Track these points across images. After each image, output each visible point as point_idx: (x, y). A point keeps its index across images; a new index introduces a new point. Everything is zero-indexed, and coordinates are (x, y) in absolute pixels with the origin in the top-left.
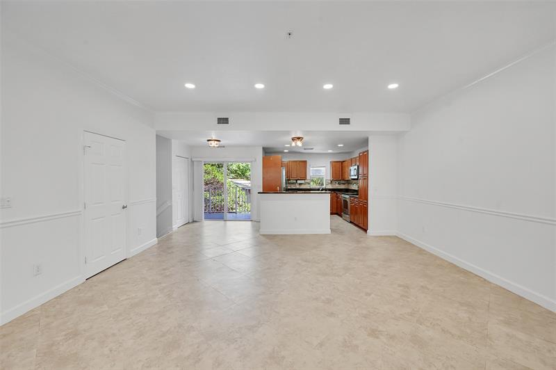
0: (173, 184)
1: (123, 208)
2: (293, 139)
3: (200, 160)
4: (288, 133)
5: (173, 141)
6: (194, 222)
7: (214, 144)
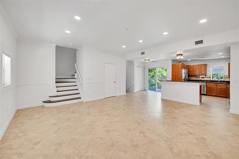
0: (135, 76)
1: (115, 82)
2: (177, 55)
3: (147, 67)
4: (174, 53)
5: (135, 62)
6: (145, 90)
7: (147, 61)
